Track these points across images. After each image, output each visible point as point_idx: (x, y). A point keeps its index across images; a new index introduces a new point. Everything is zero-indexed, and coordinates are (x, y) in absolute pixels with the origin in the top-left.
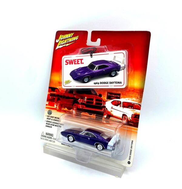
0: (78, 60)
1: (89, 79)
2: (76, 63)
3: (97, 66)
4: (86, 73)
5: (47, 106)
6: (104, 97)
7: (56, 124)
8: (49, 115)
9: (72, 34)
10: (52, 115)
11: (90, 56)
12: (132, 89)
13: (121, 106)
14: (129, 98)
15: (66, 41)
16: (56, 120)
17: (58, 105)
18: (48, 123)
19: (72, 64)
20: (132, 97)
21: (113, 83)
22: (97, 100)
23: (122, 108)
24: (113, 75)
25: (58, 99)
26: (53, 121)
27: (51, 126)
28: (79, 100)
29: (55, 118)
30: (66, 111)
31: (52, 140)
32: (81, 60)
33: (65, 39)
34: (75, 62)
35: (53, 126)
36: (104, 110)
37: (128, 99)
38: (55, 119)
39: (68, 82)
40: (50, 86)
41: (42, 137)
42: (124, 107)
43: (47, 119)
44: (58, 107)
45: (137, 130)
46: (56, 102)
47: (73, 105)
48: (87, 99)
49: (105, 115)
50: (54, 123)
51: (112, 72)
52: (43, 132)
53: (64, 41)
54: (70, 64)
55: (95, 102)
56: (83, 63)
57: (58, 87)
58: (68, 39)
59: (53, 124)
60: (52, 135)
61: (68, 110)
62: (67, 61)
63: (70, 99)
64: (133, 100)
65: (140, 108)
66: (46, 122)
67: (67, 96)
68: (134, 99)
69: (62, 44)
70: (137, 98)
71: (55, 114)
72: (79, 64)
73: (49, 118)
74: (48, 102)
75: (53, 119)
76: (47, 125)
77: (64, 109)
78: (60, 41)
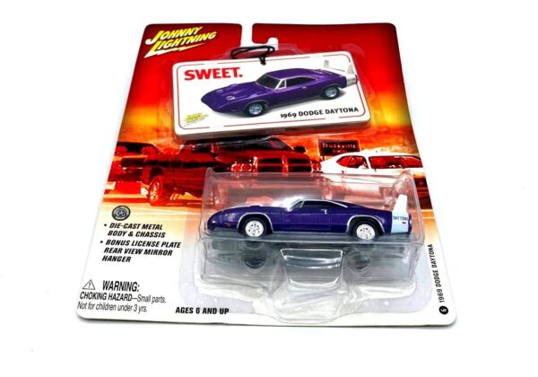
0: (224, 69)
1: (264, 107)
2: (221, 75)
3: (282, 80)
4: (254, 96)
5: (111, 196)
6: (313, 151)
7: (148, 248)
8: (116, 222)
9: (197, 29)
10: (129, 221)
11: (260, 62)
12: (385, 130)
13: (367, 167)
14: (384, 148)
15: (177, 42)
16: (148, 235)
17: (155, 189)
18: (115, 246)
19: (207, 78)
20: (389, 144)
21: (337, 111)
22: (292, 161)
23: (371, 169)
24: (332, 96)
25: (156, 173)
26: (134, 238)
27: (127, 255)
28: (233, 166)
29: (144, 227)
30: (189, 201)
31: (132, 303)
32: (235, 70)
33: (175, 39)
34: (216, 74)
35: (134, 257)
37: (382, 150)
38: (146, 231)
39: (196, 118)
40: (122, 141)
41: (85, 301)
42: (375, 166)
43: (110, 233)
44: (153, 193)
45: (432, 214)
46: (148, 180)
50: (138, 243)
51: (327, 89)
52: (90, 282)
53: (173, 42)
54: (200, 78)
55: (287, 166)
56: (241, 76)
57: (153, 142)
58: (185, 39)
59: (137, 247)
60: (131, 286)
61: (196, 198)
62: (191, 73)
64: (396, 151)
65: (420, 163)
66: (104, 246)
67: (187, 161)
68: (398, 148)
70: (404, 145)
71: (141, 214)
72: (229, 77)
73: (118, 230)
74: (114, 183)
75: (134, 234)
76: (109, 255)
77: (181, 197)
78: (159, 42)
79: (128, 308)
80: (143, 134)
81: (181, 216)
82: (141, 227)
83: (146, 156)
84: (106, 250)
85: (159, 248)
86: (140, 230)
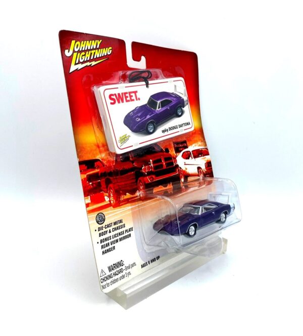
0: (130, 93)
1: (154, 126)
2: (128, 99)
3: (159, 102)
4: (148, 117)
5: (91, 208)
6: (172, 151)
7: (120, 237)
8: (100, 226)
9: (99, 43)
10: (106, 223)
11: (145, 86)
14: (195, 144)
15: (88, 55)
16: (118, 229)
17: (112, 195)
19: (123, 102)
21: (183, 125)
22: (166, 159)
23: (193, 159)
24: (180, 114)
25: (108, 182)
26: (113, 234)
27: (113, 245)
28: (143, 168)
29: (115, 223)
30: (130, 199)
31: (124, 272)
32: (135, 92)
33: (85, 51)
34: (126, 97)
35: (115, 245)
36: (179, 170)
37: (195, 146)
38: (116, 226)
39: (124, 139)
40: (80, 160)
41: (104, 283)
42: (195, 157)
44: (112, 199)
46: (106, 189)
47: (137, 182)
48: (154, 162)
49: (182, 177)
50: (115, 236)
51: (177, 109)
52: (102, 271)
53: (85, 55)
54: (119, 102)
55: (164, 164)
56: (139, 99)
57: (99, 157)
58: (93, 52)
59: (115, 239)
60: (120, 264)
61: (132, 196)
62: (112, 97)
63: (129, 174)
64: (199, 146)
65: (208, 152)
66: (100, 245)
67: (121, 169)
68: (200, 143)
69: (81, 61)
70: (202, 141)
71: (112, 215)
72: (134, 100)
73: (103, 231)
74: (89, 197)
75: (111, 230)
76: (104, 249)
77: (126, 197)
78: (75, 54)
79: (123, 277)
80: (91, 150)
81: (129, 210)
82: (113, 224)
83: (99, 170)
84: (102, 247)
85: (125, 235)
86: (114, 227)
